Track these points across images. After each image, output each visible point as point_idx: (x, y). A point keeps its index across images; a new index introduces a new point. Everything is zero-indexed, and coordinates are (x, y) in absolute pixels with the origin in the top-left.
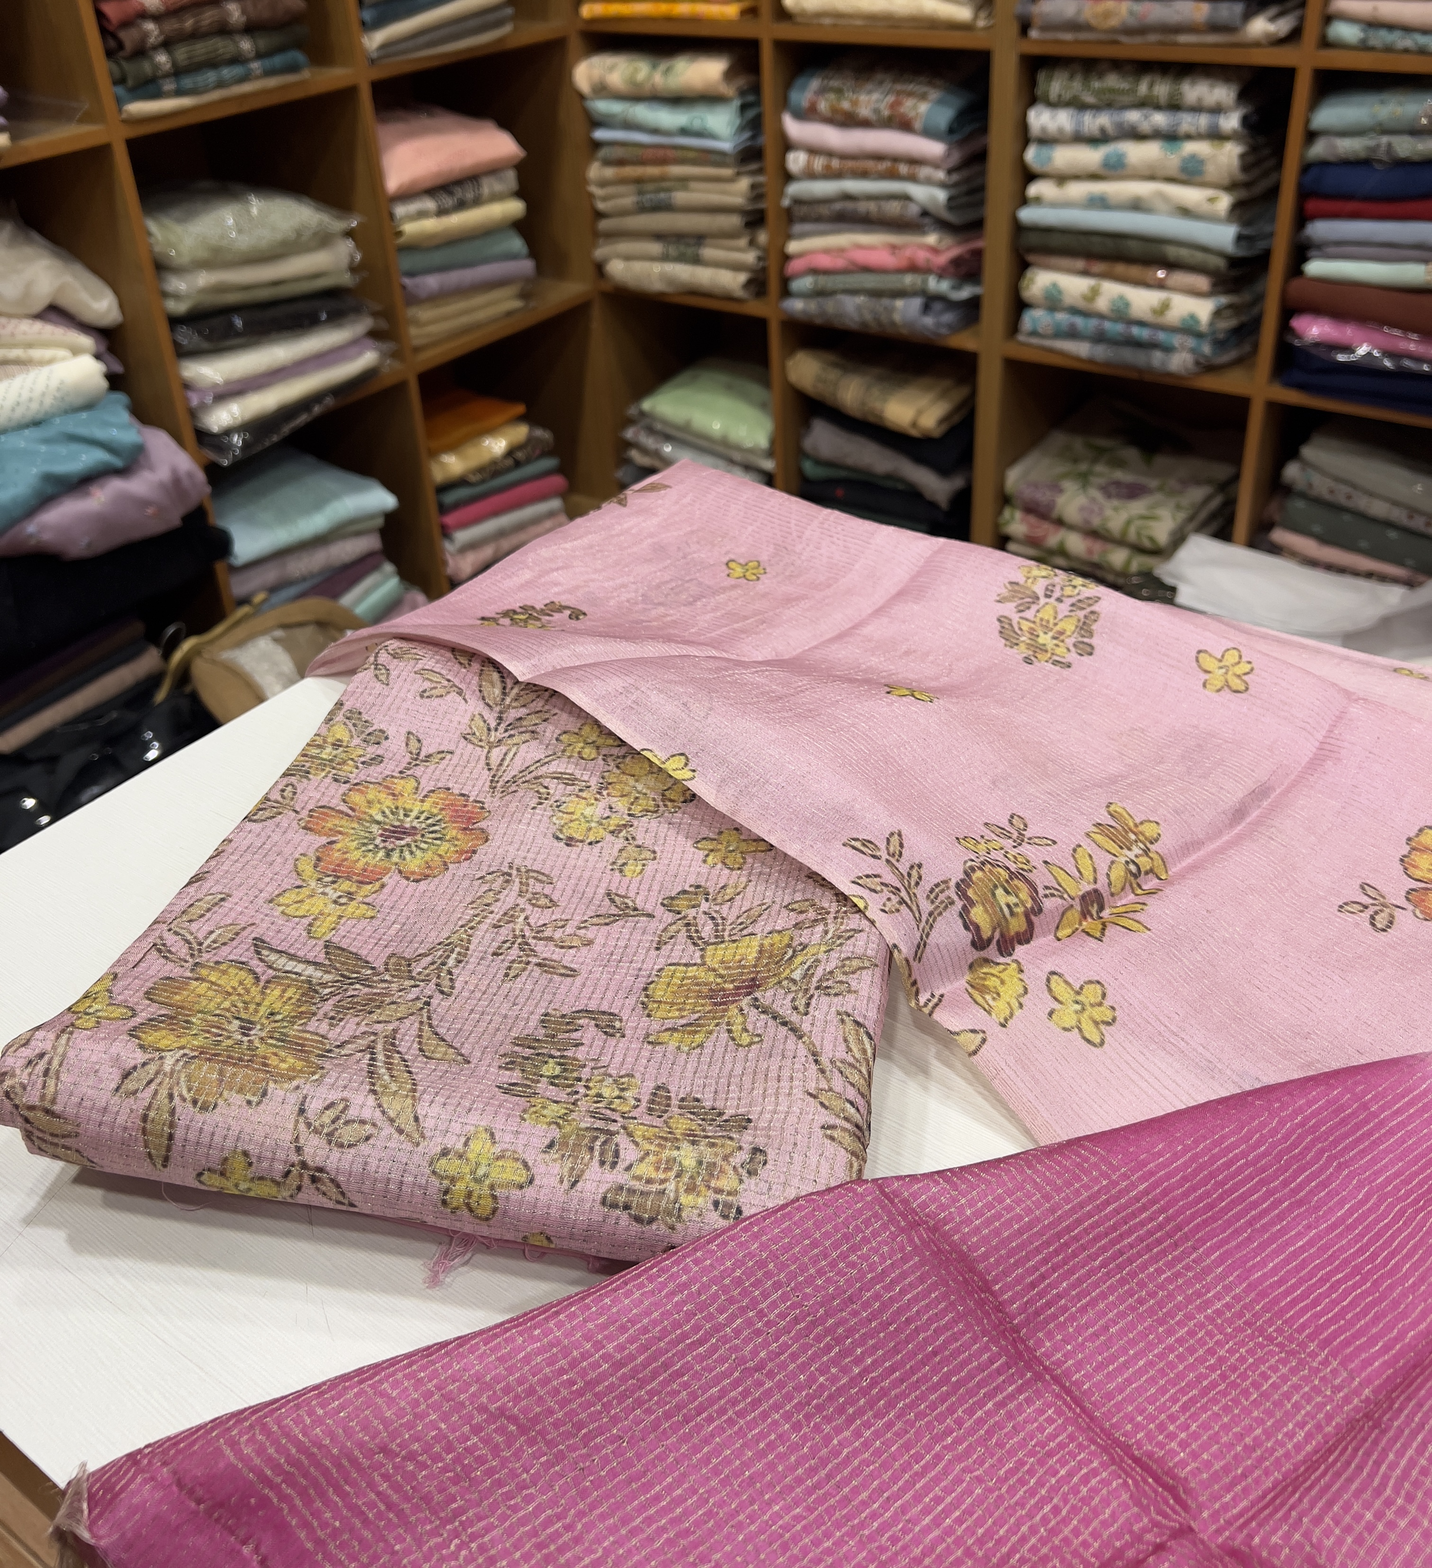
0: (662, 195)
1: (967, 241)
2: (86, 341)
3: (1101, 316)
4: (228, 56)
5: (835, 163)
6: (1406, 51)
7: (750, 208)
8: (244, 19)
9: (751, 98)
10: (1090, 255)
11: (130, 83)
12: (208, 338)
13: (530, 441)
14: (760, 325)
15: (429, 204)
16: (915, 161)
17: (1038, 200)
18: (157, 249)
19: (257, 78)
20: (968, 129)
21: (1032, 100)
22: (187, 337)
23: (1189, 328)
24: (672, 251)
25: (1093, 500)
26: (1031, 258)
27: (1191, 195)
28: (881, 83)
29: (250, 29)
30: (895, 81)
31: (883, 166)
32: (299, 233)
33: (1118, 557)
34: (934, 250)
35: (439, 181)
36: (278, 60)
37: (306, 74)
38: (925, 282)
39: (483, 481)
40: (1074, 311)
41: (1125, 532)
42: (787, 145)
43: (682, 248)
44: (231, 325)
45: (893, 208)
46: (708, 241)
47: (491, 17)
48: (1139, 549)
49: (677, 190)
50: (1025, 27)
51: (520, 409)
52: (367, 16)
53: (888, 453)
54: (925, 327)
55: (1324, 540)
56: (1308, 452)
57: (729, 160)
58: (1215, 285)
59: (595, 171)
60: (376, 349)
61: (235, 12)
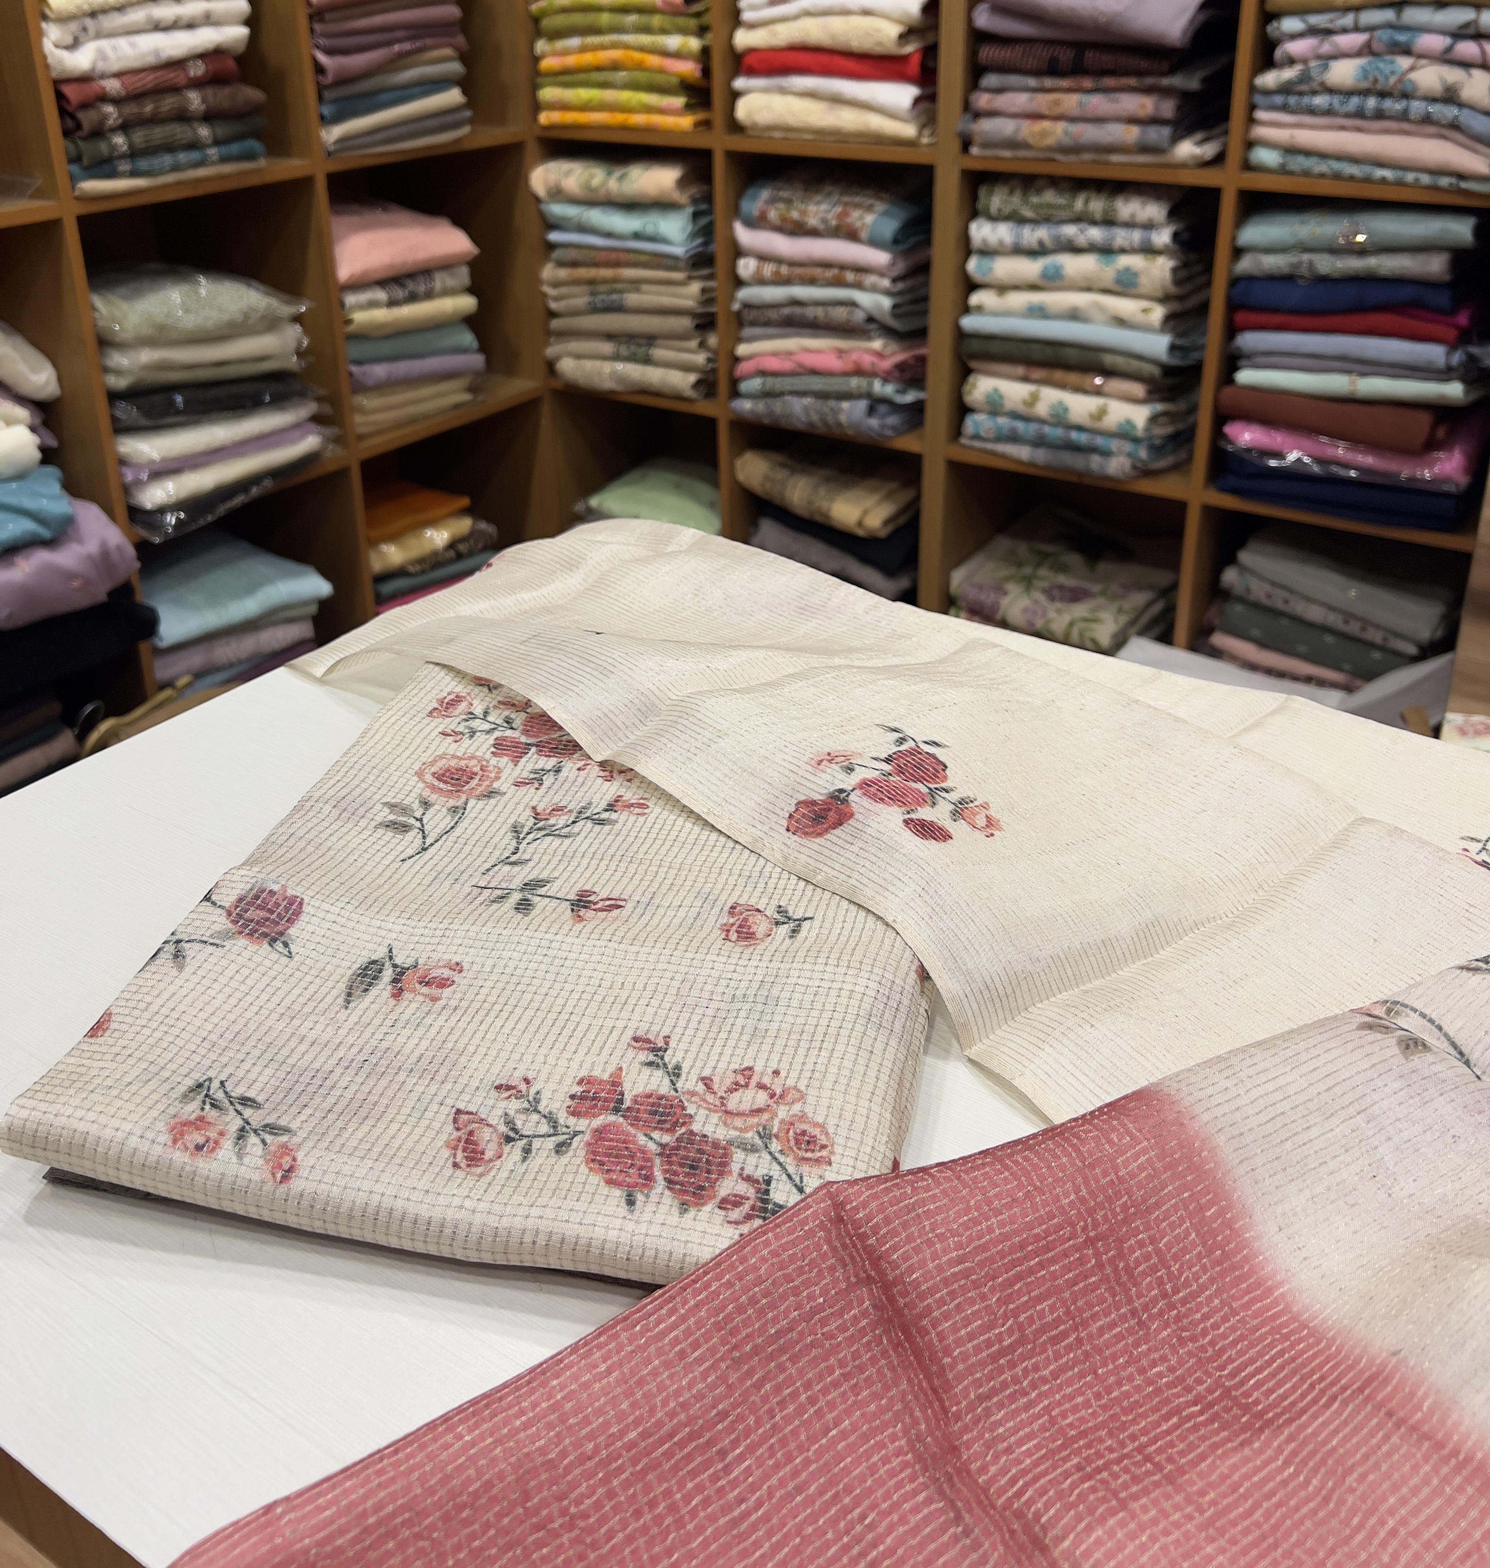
0: (615, 297)
1: (911, 347)
2: (22, 413)
3: (1041, 421)
4: (185, 142)
5: (784, 270)
6: (1322, 176)
7: (700, 311)
8: (203, 107)
9: (703, 207)
10: (1030, 362)
11: (85, 161)
12: (148, 415)
13: (473, 534)
14: (709, 424)
15: (381, 295)
16: (861, 269)
17: (979, 309)
18: (101, 323)
19: (214, 163)
20: (912, 241)
21: (974, 214)
22: (127, 412)
23: (1125, 433)
24: (624, 350)
25: (1036, 602)
26: (973, 364)
27: (1127, 306)
28: (829, 195)
29: (209, 117)
30: (842, 194)
31: (830, 273)
32: (246, 316)
34: (880, 355)
35: (393, 273)
36: (236, 148)
37: (262, 162)
38: (870, 385)
39: (423, 572)
40: (1015, 415)
41: (1067, 635)
42: (738, 252)
43: (633, 348)
44: (172, 402)
45: (840, 314)
46: (659, 342)
47: (449, 118)
49: (629, 291)
50: (966, 144)
51: (465, 502)
52: (326, 110)
53: (835, 553)
54: (871, 429)
55: (1263, 644)
56: (1245, 556)
57: (682, 264)
58: (1150, 392)
59: (548, 272)
60: (319, 433)
61: (195, 100)
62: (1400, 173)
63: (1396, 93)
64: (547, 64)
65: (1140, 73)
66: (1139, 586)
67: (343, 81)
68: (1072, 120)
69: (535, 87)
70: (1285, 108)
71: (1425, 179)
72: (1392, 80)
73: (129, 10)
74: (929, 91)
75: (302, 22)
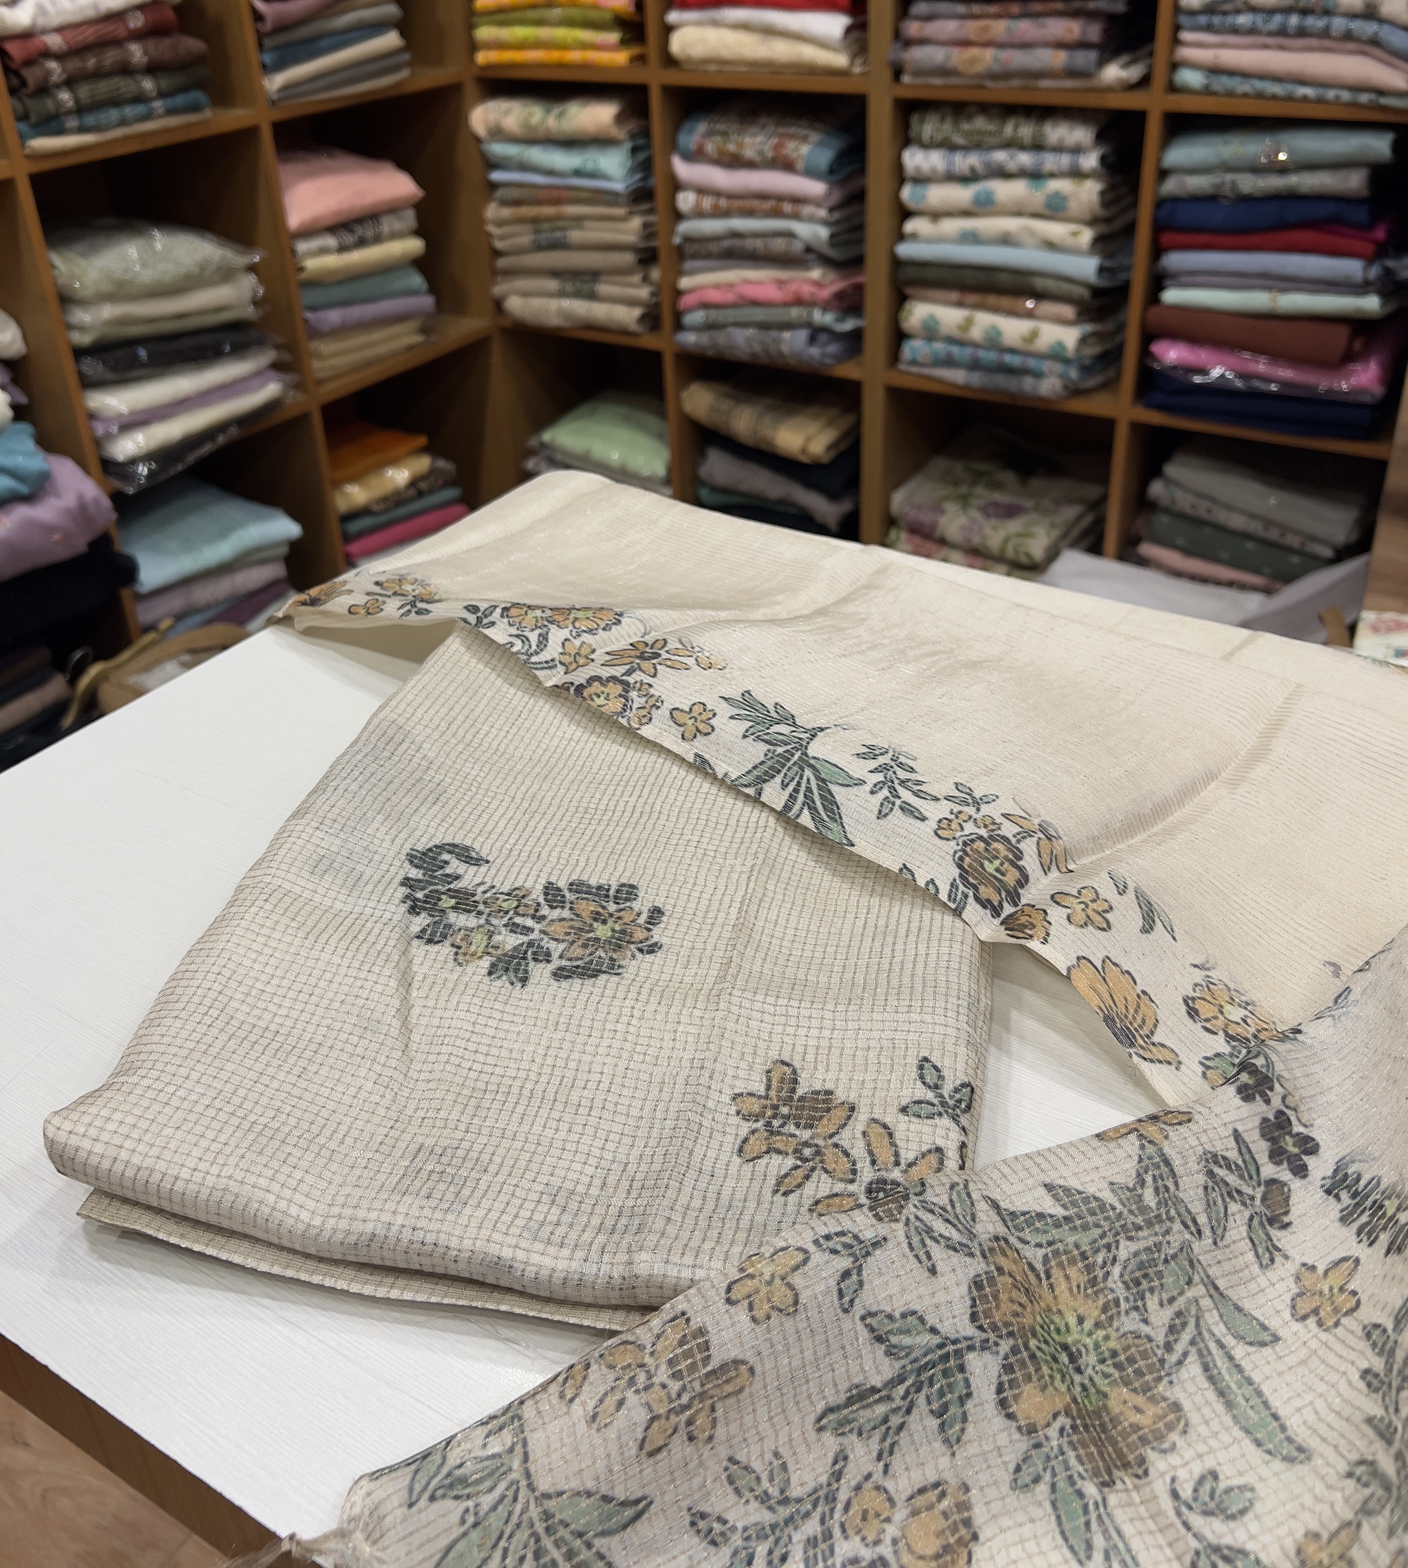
0: (559, 234)
1: (849, 276)
3: (975, 345)
4: (130, 95)
5: (723, 203)
6: (1245, 95)
7: (643, 245)
8: (145, 60)
9: (641, 142)
10: (964, 287)
11: (33, 119)
12: (113, 369)
13: (432, 471)
14: (656, 357)
15: (331, 241)
16: (798, 200)
17: (914, 236)
18: (61, 281)
19: (159, 116)
20: (849, 169)
21: (907, 142)
22: (91, 367)
23: (1056, 355)
24: (569, 287)
25: (972, 520)
26: (909, 291)
27: (1056, 230)
28: (764, 126)
29: (151, 69)
30: (777, 123)
31: (769, 205)
32: (202, 268)
34: (819, 284)
35: (340, 218)
36: (179, 100)
37: (208, 113)
38: (810, 314)
39: (386, 511)
40: (951, 340)
41: (1003, 550)
42: (676, 185)
43: (578, 284)
44: (136, 356)
45: (780, 245)
46: (604, 277)
47: (388, 62)
48: (1016, 565)
49: (572, 229)
50: (897, 72)
51: (422, 441)
52: (267, 57)
53: (782, 480)
54: (812, 358)
55: (1188, 552)
56: (1171, 470)
57: (622, 200)
58: (1079, 314)
59: (493, 210)
61: (136, 52)
62: (1320, 91)
63: (1318, 9)
66: (1069, 500)
67: (284, 27)
68: (1002, 45)
69: (471, 27)
70: (1209, 28)
71: (1345, 96)
74: (860, 20)
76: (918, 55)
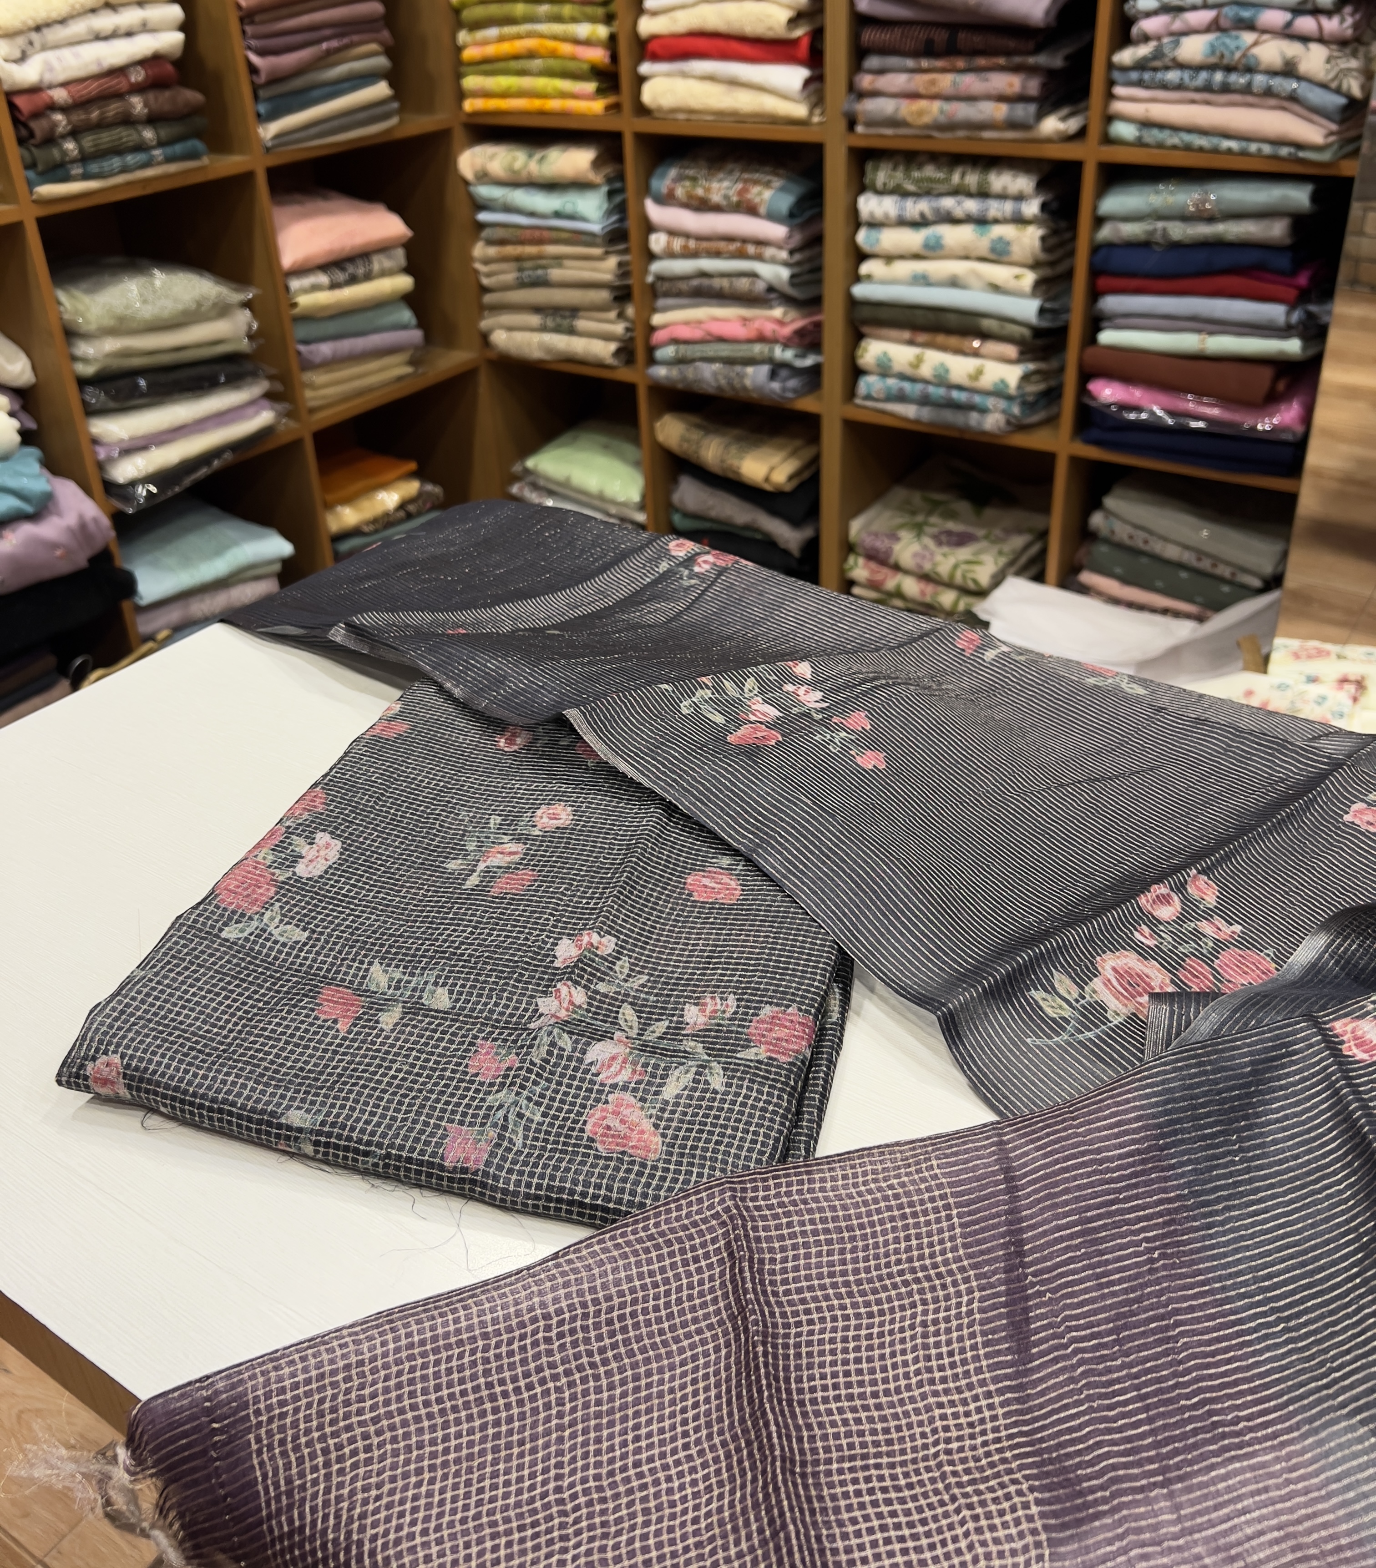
0: (540, 272)
1: (809, 314)
3: (926, 382)
4: (132, 144)
5: (692, 244)
6: (1175, 147)
7: (617, 283)
8: (146, 111)
9: (618, 185)
10: (916, 327)
11: (40, 168)
12: (114, 398)
13: (420, 495)
14: (630, 389)
15: (323, 279)
16: (761, 243)
17: (869, 277)
18: (66, 317)
19: (159, 164)
20: (808, 214)
21: (862, 188)
22: (94, 397)
23: (999, 392)
24: (550, 322)
25: (925, 547)
26: (865, 330)
27: (1000, 273)
28: (731, 172)
29: (152, 120)
30: (743, 171)
31: (733, 247)
32: (199, 304)
33: (947, 598)
34: (781, 323)
35: (331, 258)
36: (178, 148)
37: (205, 160)
38: (772, 350)
39: (376, 531)
40: (903, 377)
41: (953, 575)
42: (649, 228)
43: (558, 320)
44: (137, 386)
45: (743, 284)
46: (581, 314)
47: (378, 111)
48: (965, 591)
49: (552, 267)
50: (852, 123)
51: (413, 466)
52: (262, 108)
53: (747, 506)
54: (773, 391)
56: (1110, 502)
57: (599, 241)
58: (1022, 353)
59: (479, 250)
60: (272, 409)
61: (137, 104)
62: (1244, 144)
63: (1240, 66)
64: (469, 54)
65: (1008, 53)
66: (1019, 531)
67: (276, 80)
68: (948, 98)
69: (459, 76)
70: (1140, 84)
71: (1267, 149)
72: (1238, 55)
73: (71, 22)
74: (817, 72)
75: (234, 26)
76: (871, 106)
